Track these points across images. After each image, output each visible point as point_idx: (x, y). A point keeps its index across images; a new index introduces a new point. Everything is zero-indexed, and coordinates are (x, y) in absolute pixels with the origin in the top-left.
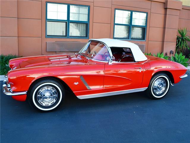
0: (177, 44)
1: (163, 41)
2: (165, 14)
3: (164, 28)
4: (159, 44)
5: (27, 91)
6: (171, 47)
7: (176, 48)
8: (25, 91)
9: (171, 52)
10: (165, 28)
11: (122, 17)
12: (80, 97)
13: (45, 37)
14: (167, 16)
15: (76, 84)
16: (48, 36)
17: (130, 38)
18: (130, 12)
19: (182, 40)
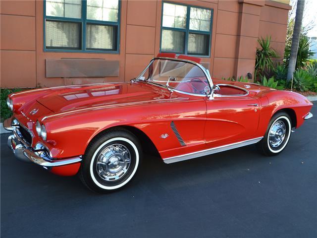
0: (256, 63)
1: (236, 58)
2: (240, 13)
3: (238, 35)
4: (230, 62)
5: (81, 156)
6: (248, 67)
7: (255, 69)
8: (78, 156)
9: (249, 76)
10: (240, 36)
11: (173, 15)
12: (168, 160)
13: (43, 50)
14: (243, 16)
15: (165, 136)
16: (47, 47)
17: (186, 53)
18: (185, 8)
19: (265, 55)
